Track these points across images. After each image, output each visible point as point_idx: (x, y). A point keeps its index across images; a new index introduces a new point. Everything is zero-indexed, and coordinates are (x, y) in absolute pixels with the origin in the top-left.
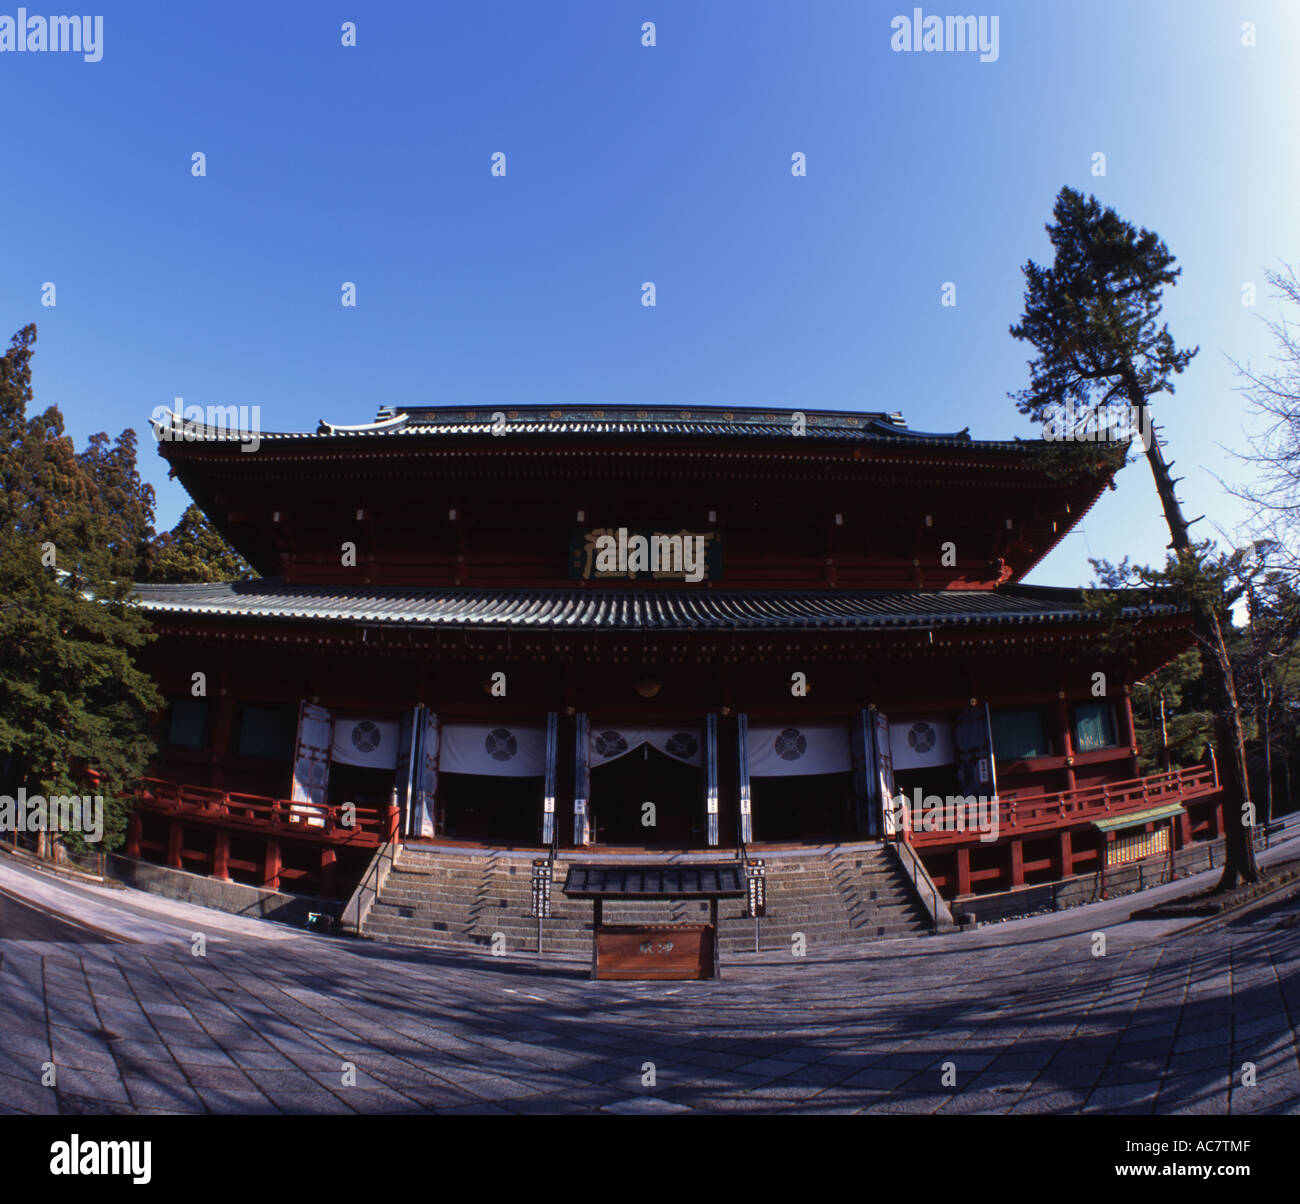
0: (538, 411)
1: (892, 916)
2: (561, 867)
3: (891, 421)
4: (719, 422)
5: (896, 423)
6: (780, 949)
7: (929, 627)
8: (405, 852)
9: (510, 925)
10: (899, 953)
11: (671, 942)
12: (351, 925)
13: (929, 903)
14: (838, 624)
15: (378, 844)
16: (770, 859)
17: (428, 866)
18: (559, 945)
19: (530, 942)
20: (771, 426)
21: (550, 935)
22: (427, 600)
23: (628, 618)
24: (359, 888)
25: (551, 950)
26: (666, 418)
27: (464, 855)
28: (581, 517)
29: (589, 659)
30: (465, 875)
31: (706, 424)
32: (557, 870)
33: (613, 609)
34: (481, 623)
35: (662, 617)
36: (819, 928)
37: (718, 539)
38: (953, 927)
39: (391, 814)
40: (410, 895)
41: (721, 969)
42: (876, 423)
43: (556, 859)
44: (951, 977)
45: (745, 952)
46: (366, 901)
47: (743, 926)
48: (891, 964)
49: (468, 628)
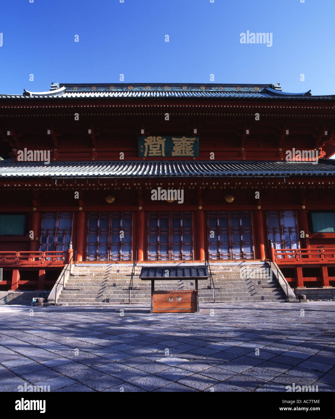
0: (123, 86)
1: (268, 292)
2: (138, 269)
3: (274, 88)
4: (199, 90)
5: (276, 89)
6: (223, 302)
7: (284, 176)
8: (76, 267)
9: (118, 293)
10: (271, 308)
11: (180, 297)
12: (52, 300)
13: (285, 288)
14: (245, 175)
15: (64, 265)
16: (219, 266)
17: (85, 272)
18: (137, 301)
19: (126, 300)
20: (221, 92)
21: (134, 297)
22: (81, 167)
23: (162, 172)
24: (56, 284)
25: (134, 303)
26: (177, 89)
27: (100, 267)
28: (143, 132)
29: (147, 188)
30: (100, 275)
31: (193, 91)
32: (137, 270)
33: (156, 169)
34: (104, 175)
35: (176, 171)
36: (238, 295)
37: (198, 140)
38: (295, 300)
39: (69, 252)
40: (77, 285)
41: (200, 309)
42: (267, 89)
43: (136, 266)
44: (293, 320)
45: (209, 303)
46: (59, 289)
47: (208, 292)
48: (268, 311)
49: (99, 178)
